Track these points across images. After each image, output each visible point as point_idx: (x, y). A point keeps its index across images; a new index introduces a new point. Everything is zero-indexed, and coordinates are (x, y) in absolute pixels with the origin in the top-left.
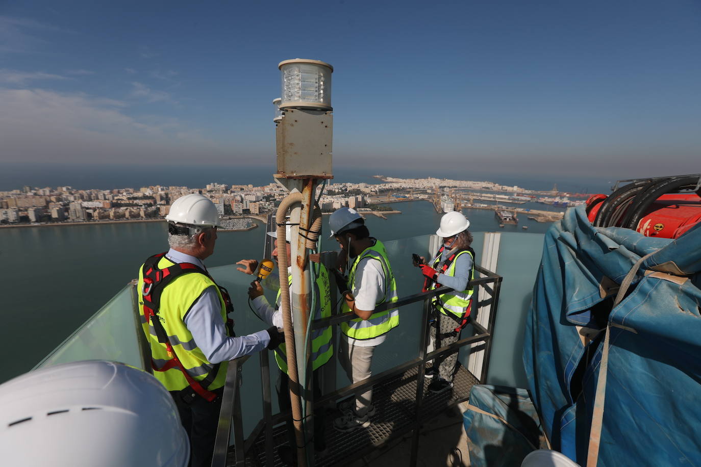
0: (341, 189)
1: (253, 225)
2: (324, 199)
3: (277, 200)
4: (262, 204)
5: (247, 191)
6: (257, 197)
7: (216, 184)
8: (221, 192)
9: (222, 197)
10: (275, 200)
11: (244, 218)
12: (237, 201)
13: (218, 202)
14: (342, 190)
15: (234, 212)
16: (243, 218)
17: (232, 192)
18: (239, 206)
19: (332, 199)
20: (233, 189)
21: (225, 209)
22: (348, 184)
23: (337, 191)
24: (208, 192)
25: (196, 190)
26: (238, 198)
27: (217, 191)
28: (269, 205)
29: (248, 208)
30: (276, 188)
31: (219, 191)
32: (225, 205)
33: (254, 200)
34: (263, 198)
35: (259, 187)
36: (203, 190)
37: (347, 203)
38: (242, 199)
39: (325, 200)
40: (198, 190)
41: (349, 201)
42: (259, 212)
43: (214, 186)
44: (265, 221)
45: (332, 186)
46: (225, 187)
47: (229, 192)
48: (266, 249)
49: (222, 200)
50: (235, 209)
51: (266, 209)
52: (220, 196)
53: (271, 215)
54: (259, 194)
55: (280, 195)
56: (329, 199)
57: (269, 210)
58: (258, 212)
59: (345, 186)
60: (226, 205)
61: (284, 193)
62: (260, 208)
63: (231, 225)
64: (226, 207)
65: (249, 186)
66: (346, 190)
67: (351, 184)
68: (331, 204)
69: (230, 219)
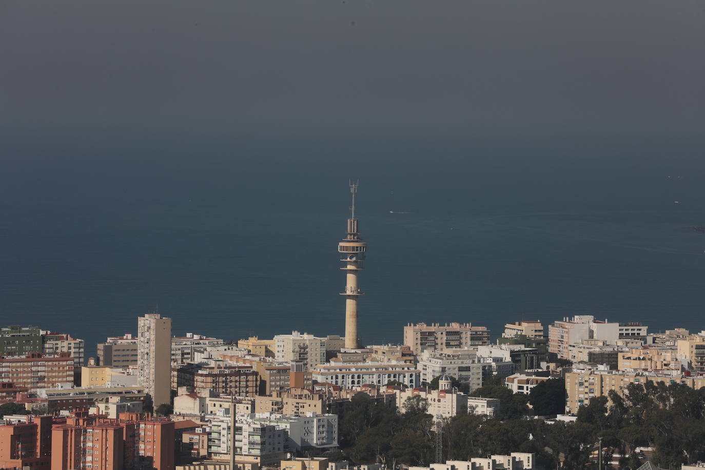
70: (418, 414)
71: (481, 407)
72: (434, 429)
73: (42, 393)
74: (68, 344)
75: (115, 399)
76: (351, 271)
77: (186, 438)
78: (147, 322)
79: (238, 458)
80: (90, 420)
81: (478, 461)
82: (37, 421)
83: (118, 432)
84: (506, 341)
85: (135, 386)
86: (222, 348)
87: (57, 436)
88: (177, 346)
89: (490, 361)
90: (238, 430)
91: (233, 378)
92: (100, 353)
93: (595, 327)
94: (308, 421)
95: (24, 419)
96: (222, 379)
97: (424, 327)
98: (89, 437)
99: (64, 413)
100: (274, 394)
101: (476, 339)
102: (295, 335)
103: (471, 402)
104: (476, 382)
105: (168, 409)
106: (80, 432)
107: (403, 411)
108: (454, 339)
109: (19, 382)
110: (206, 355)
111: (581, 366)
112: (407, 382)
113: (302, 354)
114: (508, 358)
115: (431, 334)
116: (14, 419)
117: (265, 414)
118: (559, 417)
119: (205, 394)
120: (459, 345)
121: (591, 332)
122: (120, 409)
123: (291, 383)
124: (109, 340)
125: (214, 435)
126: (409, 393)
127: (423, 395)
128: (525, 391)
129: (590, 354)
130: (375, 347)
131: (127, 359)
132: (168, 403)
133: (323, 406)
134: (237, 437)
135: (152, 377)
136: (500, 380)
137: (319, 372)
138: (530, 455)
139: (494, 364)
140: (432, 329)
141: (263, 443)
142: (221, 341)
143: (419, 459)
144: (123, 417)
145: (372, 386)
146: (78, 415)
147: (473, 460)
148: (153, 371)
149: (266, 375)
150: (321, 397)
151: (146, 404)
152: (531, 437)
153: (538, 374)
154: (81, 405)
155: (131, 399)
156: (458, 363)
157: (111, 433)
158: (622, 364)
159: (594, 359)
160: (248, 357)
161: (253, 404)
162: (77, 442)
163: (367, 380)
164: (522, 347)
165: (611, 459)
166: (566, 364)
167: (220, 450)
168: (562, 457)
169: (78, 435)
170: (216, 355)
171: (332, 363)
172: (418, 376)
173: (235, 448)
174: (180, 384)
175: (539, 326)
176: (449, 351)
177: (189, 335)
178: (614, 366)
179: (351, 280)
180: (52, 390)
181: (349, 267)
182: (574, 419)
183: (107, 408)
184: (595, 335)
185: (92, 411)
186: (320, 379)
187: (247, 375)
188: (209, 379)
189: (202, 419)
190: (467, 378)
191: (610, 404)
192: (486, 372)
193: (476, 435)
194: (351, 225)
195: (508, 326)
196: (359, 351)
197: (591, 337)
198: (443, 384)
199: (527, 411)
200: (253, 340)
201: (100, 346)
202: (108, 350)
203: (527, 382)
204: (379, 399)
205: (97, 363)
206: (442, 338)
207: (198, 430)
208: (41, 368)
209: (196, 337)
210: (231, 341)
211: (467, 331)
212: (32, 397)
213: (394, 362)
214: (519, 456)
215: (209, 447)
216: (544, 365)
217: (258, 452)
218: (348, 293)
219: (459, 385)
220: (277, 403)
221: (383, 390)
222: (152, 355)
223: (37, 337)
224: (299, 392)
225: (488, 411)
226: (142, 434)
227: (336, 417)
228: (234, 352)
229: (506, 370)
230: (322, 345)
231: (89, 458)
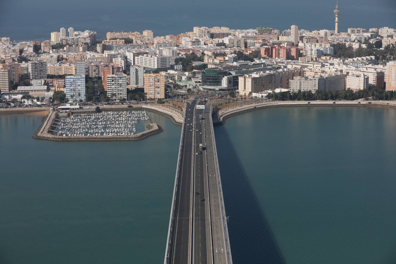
0: (366, 41)
1: (149, 127)
2: (323, 66)
3: (210, 66)
4: (172, 77)
5: (140, 46)
6: (163, 60)
7: (70, 29)
8: (81, 49)
9: (83, 58)
10: (205, 66)
11: (130, 109)
12: (116, 70)
13: (74, 73)
14: (370, 46)
15: (109, 95)
16: (126, 110)
17: (105, 48)
18: (120, 82)
19: (344, 68)
20: (107, 42)
21: (87, 88)
22: (385, 31)
23: (356, 46)
24: (53, 47)
25: (28, 43)
26: (119, 62)
27: (72, 45)
28: (189, 79)
29: (140, 85)
30: (207, 37)
31: (77, 45)
32: (88, 79)
33: (156, 67)
34: (177, 61)
35: (168, 37)
36: (42, 44)
37: (380, 77)
38: (128, 65)
39: (326, 69)
40: (32, 44)
41: (386, 73)
42: (167, 96)
43: (67, 34)
44: (179, 118)
45: (343, 35)
46: (92, 37)
47: (99, 48)
48: (179, 179)
49: (82, 67)
50: (110, 88)
51: (180, 87)
52: (78, 58)
53: (194, 103)
54: (166, 53)
55: (216, 55)
56: (336, 66)
57: (189, 90)
58: (162, 96)
59: (376, 35)
60: (91, 78)
61: (227, 51)
62: (167, 87)
63: (100, 125)
64: (90, 84)
65: (145, 33)
66: (379, 44)
67: (391, 31)
68: (341, 78)
69: (98, 110)
70: (351, 47)
71: (364, 46)
72: (354, 50)
73: (271, 41)
74: (276, 31)
75: (286, 43)
76: (337, 17)
77: (301, 52)
78: (293, 27)
79: (312, 56)
80: (281, 47)
81: (363, 58)
82: (270, 47)
83: (287, 50)
84: (370, 32)
85: (290, 40)
86: (309, 33)
87: (274, 50)
88: (299, 32)
89: (366, 36)
90: (312, 50)
91: (311, 39)
92: (283, 33)
93: (388, 29)
94: (327, 48)
95: (267, 47)
96: (309, 39)
97: (352, 29)
98: (281, 50)
99: (275, 46)
100: (320, 42)
101: (363, 31)
102: (325, 30)
103: (362, 45)
104: (363, 41)
105: (297, 45)
106: (279, 50)
107: (347, 47)
108: (359, 31)
109: (266, 39)
110: (305, 34)
111: (385, 38)
112: (348, 41)
113: (326, 34)
114: (370, 36)
115: (354, 30)
116: (265, 47)
117: (318, 47)
118: (381, 49)
119: (305, 42)
120: (360, 33)
121: (388, 31)
122: (287, 45)
123: (324, 40)
124: (285, 30)
125: (307, 51)
126: (349, 43)
127: (352, 43)
128: (373, 43)
129: (387, 35)
130: (342, 33)
131: (289, 34)
132: (297, 44)
133: (330, 45)
134: (312, 51)
135: (294, 38)
136: (368, 40)
137: (329, 38)
138: (374, 56)
139: (367, 37)
140: (354, 29)
141: (317, 53)
142: (309, 31)
143: (350, 56)
144: (288, 47)
145: (341, 41)
146: (278, 46)
147: (362, 57)
148: (294, 37)
149: (318, 39)
150: (330, 43)
151: (293, 44)
152: (374, 53)
153: (376, 39)
154: (279, 44)
155: (290, 43)
156: (360, 37)
157: (285, 50)
158: (394, 37)
159: (388, 36)
160: (314, 35)
161: (315, 44)
162: (278, 52)
163: (340, 40)
164: (373, 34)
165: (391, 57)
166: (382, 37)
167: (308, 54)
168: (381, 57)
169: (278, 50)
170: (307, 34)
171: (332, 36)
172: (351, 39)
173: (311, 54)
174: (300, 40)
175: (377, 29)
176: (358, 34)
177: (302, 30)
178: (392, 38)
179: (337, 19)
180: (273, 41)
181: (336, 16)
182: (384, 49)
183: (284, 45)
184: (389, 31)
185: (281, 45)
186: (330, 40)
187: (314, 38)
188: (306, 39)
189: (305, 47)
190: (361, 40)
191: (391, 46)
192: (365, 39)
193: (363, 52)
194: (337, 7)
195: (370, 29)
196: (338, 34)
197: (388, 32)
198: (356, 41)
199: (374, 47)
200: (315, 31)
201: (283, 32)
202: (285, 32)
203: (374, 41)
204: (342, 44)
205: (283, 35)
206: (356, 31)
207: (304, 50)
208: (271, 36)
209: (303, 30)
210: (311, 31)
211: (361, 30)
212: (269, 42)
213: (346, 36)
214: (372, 57)
215: (306, 53)
216: (378, 38)
217: (316, 55)
218: (336, 21)
219: (360, 41)
220: (320, 44)
221: (343, 42)
222: (294, 34)
223: (270, 30)
224: (325, 42)
225: (366, 47)
226: (292, 50)
227: (333, 48)
228: (311, 33)
229: (370, 38)
230: (330, 32)
231: (281, 55)
